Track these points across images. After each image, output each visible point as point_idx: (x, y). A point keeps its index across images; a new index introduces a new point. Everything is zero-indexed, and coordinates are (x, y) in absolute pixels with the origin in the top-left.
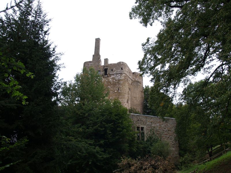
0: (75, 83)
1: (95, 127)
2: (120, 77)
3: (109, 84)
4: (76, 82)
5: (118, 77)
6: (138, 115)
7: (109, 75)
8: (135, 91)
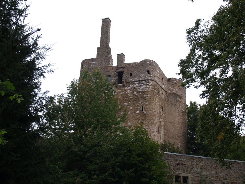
0: (67, 97)
1: (102, 177)
2: (145, 86)
3: (126, 98)
4: (70, 95)
5: (142, 87)
6: (177, 155)
7: (126, 83)
8: (171, 111)
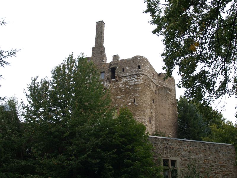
1: (81, 158)
2: (136, 80)
3: (118, 92)
5: (133, 81)
6: (165, 139)
7: (119, 78)
8: (162, 103)
